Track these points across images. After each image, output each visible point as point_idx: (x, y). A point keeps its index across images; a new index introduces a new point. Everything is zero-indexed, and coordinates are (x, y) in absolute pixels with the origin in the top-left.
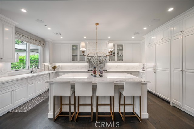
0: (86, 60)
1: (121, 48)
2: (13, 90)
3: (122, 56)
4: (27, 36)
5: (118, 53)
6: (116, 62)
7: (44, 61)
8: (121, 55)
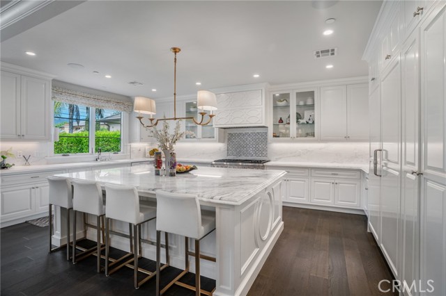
0: (215, 136)
1: (309, 102)
2: (34, 186)
3: (313, 122)
4: (85, 95)
5: (299, 117)
6: (293, 140)
7: (131, 140)
8: (310, 122)
